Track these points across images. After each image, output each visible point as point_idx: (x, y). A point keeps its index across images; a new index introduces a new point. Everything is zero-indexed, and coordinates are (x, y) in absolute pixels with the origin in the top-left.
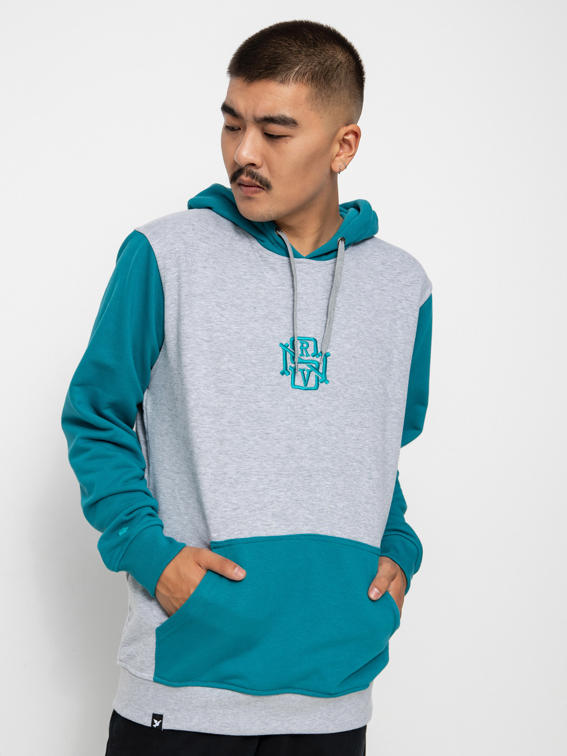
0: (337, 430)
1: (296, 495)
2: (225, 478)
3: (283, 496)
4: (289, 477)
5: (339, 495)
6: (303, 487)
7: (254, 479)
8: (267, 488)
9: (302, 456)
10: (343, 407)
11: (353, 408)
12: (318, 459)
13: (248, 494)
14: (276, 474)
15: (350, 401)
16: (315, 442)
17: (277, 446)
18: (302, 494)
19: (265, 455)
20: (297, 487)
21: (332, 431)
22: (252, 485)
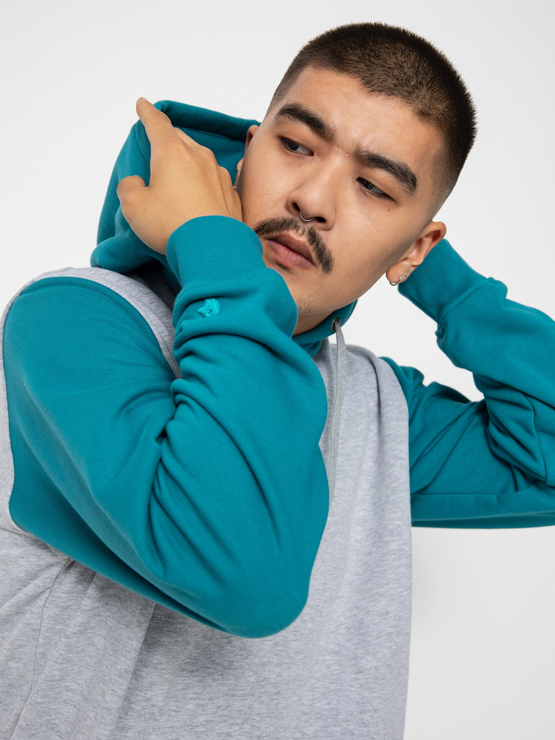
0: (312, 611)
1: (259, 728)
2: (147, 707)
3: (236, 733)
4: (245, 699)
5: (305, 714)
6: (269, 712)
7: (191, 706)
8: (212, 721)
9: (264, 662)
10: (321, 574)
11: (333, 574)
12: (287, 663)
13: (179, 731)
14: (227, 695)
15: (330, 563)
16: (283, 636)
17: (228, 648)
18: (266, 726)
19: (209, 664)
20: (259, 714)
21: (306, 614)
22: (186, 717)
